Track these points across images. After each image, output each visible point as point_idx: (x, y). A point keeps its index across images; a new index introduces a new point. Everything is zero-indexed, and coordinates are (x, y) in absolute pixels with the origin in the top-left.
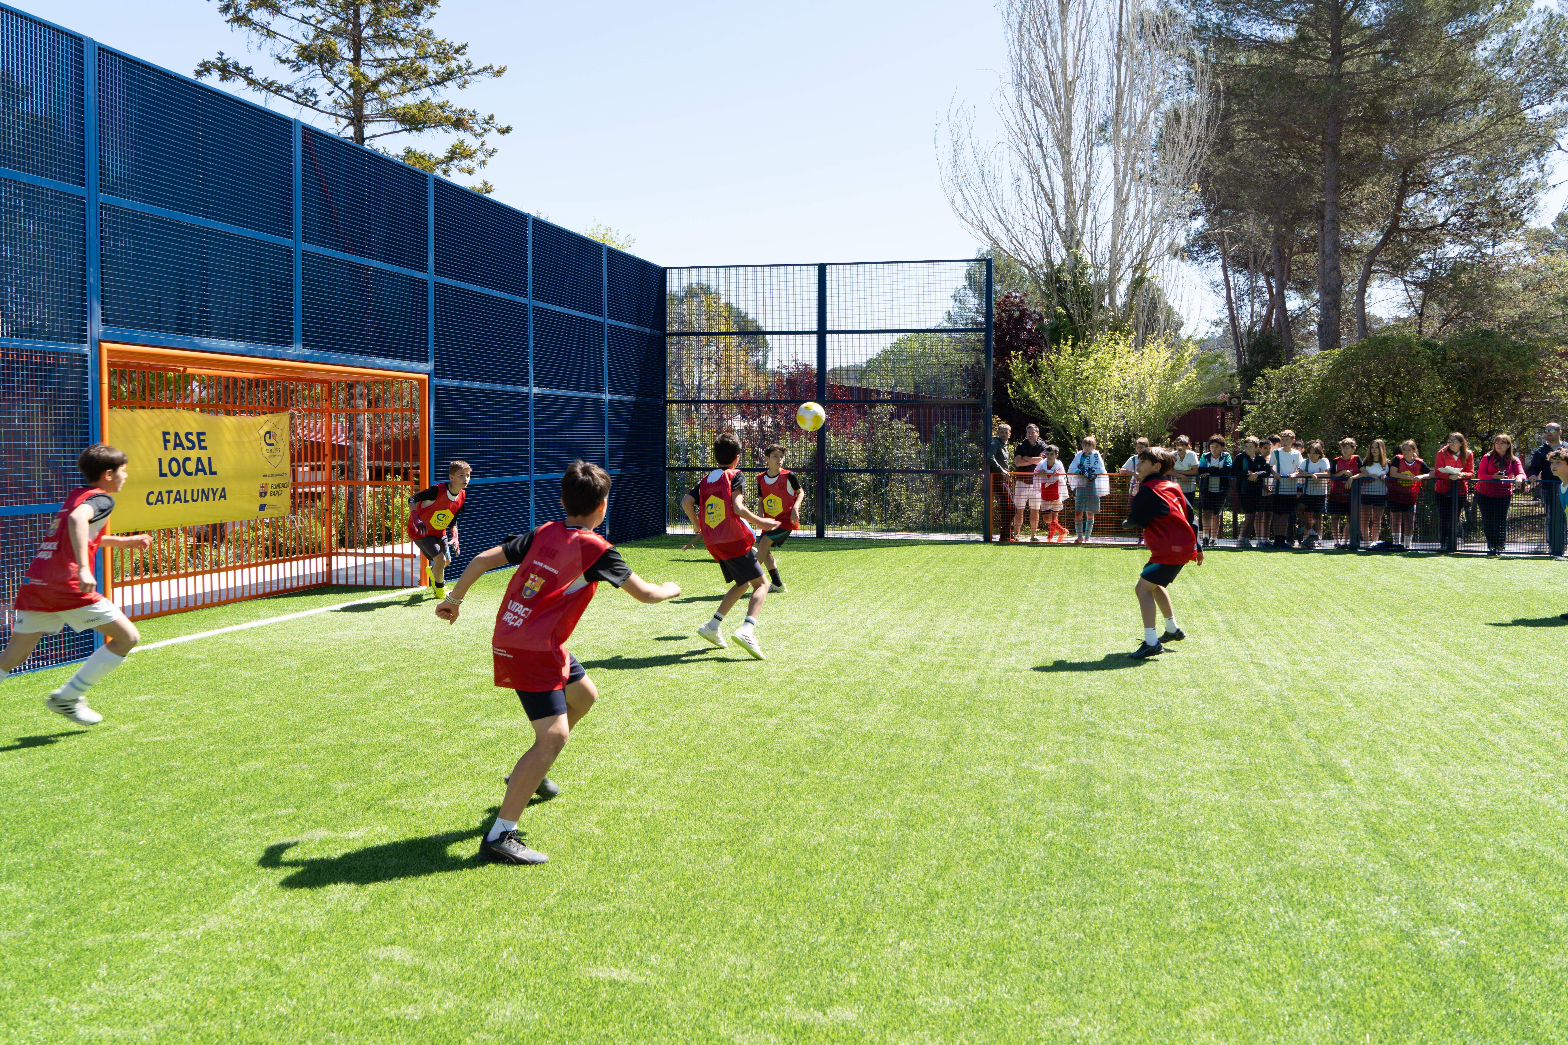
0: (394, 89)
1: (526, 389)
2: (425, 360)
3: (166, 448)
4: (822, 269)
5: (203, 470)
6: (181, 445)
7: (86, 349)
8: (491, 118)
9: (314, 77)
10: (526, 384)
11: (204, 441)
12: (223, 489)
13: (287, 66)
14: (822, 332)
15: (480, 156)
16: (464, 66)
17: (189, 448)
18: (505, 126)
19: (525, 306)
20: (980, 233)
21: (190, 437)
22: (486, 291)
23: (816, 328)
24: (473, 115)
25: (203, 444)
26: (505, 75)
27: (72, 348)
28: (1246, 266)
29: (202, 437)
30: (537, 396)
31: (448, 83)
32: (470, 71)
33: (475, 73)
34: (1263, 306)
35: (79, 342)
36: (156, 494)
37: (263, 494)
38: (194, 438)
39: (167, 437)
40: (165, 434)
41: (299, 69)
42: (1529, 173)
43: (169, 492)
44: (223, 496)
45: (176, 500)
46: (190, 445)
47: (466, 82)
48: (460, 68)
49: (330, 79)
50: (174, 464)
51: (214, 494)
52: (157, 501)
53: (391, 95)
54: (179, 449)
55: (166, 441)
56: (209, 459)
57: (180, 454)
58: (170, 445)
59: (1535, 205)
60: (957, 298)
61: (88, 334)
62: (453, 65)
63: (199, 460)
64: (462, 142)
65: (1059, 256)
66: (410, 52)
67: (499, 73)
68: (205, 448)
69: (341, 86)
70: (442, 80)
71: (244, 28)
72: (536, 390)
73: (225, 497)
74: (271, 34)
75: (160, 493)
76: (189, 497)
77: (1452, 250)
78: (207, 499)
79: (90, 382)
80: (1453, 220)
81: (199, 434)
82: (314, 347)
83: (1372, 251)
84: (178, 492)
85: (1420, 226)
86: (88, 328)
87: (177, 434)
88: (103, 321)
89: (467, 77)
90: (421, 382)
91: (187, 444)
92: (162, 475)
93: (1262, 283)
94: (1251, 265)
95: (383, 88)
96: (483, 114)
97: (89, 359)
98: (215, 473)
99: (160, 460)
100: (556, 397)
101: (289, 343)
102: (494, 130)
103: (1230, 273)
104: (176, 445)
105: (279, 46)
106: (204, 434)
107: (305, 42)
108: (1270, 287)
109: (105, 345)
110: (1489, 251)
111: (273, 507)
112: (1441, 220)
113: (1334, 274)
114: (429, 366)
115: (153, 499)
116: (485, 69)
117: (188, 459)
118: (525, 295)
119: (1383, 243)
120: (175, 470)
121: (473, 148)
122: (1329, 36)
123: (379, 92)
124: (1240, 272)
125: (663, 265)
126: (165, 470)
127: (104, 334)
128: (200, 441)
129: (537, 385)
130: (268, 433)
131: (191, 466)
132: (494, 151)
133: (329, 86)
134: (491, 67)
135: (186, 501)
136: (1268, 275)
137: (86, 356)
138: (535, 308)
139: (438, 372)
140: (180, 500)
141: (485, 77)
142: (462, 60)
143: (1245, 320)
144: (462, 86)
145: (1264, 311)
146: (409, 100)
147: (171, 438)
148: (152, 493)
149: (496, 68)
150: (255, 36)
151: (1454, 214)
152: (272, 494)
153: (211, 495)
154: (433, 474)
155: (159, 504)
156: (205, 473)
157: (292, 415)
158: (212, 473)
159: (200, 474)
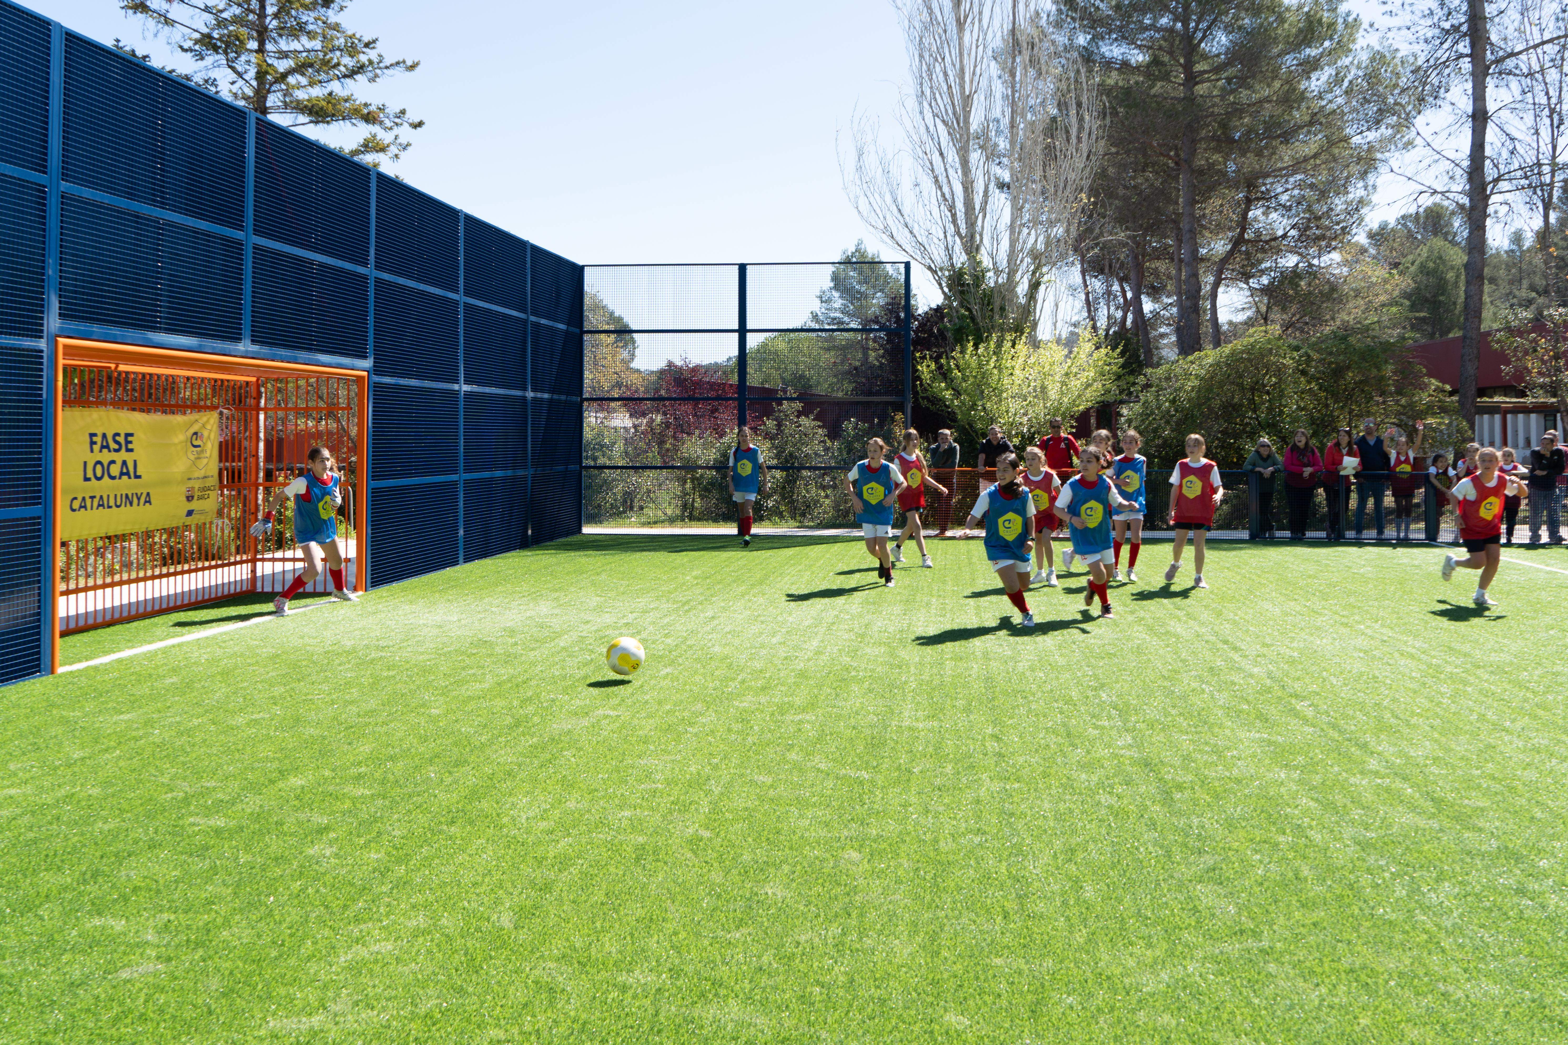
0: (304, 81)
1: (456, 387)
2: (365, 357)
3: (92, 451)
4: (742, 268)
5: (128, 474)
6: (107, 447)
7: (42, 344)
8: (403, 112)
9: (219, 66)
10: (457, 381)
11: (131, 442)
12: (148, 494)
13: (189, 54)
14: (742, 331)
15: (393, 150)
16: (376, 60)
17: (116, 451)
18: (417, 120)
19: (456, 303)
20: (884, 236)
21: (117, 438)
22: (422, 287)
23: (737, 327)
24: (382, 109)
25: (130, 446)
26: (418, 69)
27: (28, 343)
28: (1102, 271)
29: (130, 439)
30: (468, 395)
31: (358, 77)
32: (381, 65)
33: (387, 68)
34: (1117, 309)
35: (36, 337)
36: (80, 499)
37: (190, 498)
38: (121, 439)
39: (95, 439)
40: (92, 435)
41: (202, 59)
42: (1356, 191)
43: (92, 498)
44: (148, 501)
45: (99, 505)
46: (116, 447)
47: (376, 76)
48: (371, 62)
49: (233, 69)
50: (99, 467)
51: (139, 499)
52: (81, 507)
53: (299, 86)
54: (105, 451)
55: (93, 443)
56: (135, 461)
57: (106, 457)
58: (96, 448)
59: (1362, 220)
60: (824, 299)
61: (45, 328)
62: (363, 58)
63: (124, 463)
64: (374, 136)
65: (960, 258)
66: (317, 44)
67: (412, 67)
68: (131, 450)
69: (246, 77)
70: (352, 74)
71: (139, 15)
72: (466, 388)
73: (149, 502)
74: (168, 22)
75: (84, 499)
76: (112, 502)
77: (1290, 261)
78: (131, 504)
79: (44, 380)
80: (1293, 233)
81: (128, 435)
82: (262, 343)
83: (1221, 260)
84: (101, 497)
85: (1263, 238)
86: (45, 322)
87: (104, 436)
88: (60, 315)
89: (378, 71)
90: (359, 379)
91: (113, 446)
92: (87, 479)
93: (1116, 287)
94: (1107, 271)
95: (291, 80)
96: (393, 108)
97: (45, 355)
98: (139, 477)
99: (85, 463)
100: (484, 395)
101: (237, 339)
102: (405, 124)
103: (1087, 278)
104: (103, 447)
105: (177, 34)
106: (132, 435)
107: (205, 30)
108: (1124, 293)
109: (62, 341)
110: (1315, 262)
111: (202, 512)
112: (1280, 233)
113: (1193, 280)
114: (368, 363)
115: (76, 505)
116: (398, 63)
117: (113, 462)
118: (457, 291)
119: (1231, 254)
120: (99, 473)
121: (386, 142)
122: (1182, 61)
123: (288, 84)
124: (1096, 277)
125: (580, 263)
126: (90, 474)
127: (61, 329)
128: (128, 442)
129: (467, 382)
130: (196, 433)
131: (115, 470)
132: (409, 145)
133: (233, 76)
134: (404, 62)
135: (110, 507)
136: (1121, 280)
137: (42, 351)
138: (466, 305)
139: (377, 370)
141: (398, 71)
142: (373, 55)
143: (1102, 323)
144: (372, 80)
145: (1119, 314)
146: (317, 92)
147: (98, 439)
148: (75, 498)
149: (409, 63)
150: (151, 23)
151: (1293, 227)
152: (199, 498)
153: (135, 501)
154: (370, 474)
155: (83, 510)
156: (130, 478)
157: (221, 413)
158: (138, 477)
159: (125, 478)
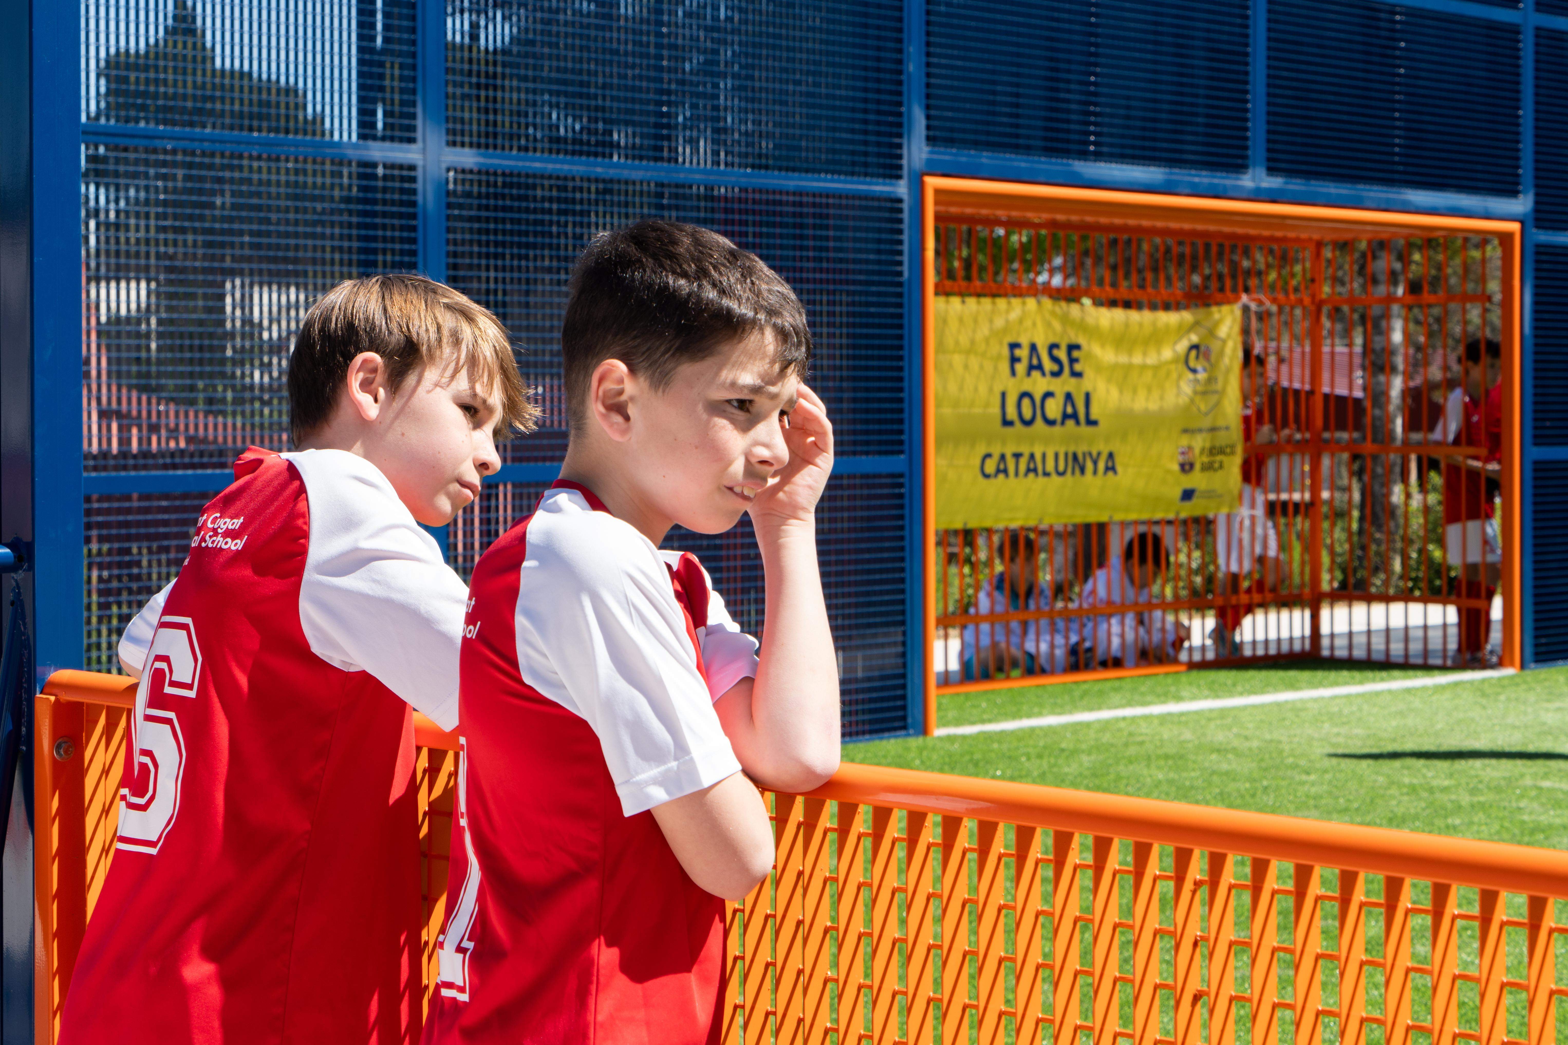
3: (1013, 373)
5: (1075, 416)
6: (1040, 367)
11: (1080, 360)
12: (1111, 456)
17: (1055, 374)
21: (1056, 352)
25: (1078, 367)
29: (1075, 354)
35: (890, 176)
36: (996, 457)
37: (1186, 467)
38: (1062, 354)
39: (1018, 352)
40: (1014, 346)
43: (1017, 456)
44: (1111, 468)
45: (1029, 470)
46: (1055, 368)
50: (1026, 402)
51: (1095, 463)
52: (998, 471)
54: (1036, 374)
55: (1014, 360)
56: (1088, 397)
57: (1037, 384)
58: (1021, 368)
61: (905, 162)
63: (1069, 397)
68: (1080, 375)
73: (1114, 469)
75: (1003, 457)
76: (1050, 466)
78: (1083, 470)
79: (905, 247)
81: (1072, 347)
82: (1289, 172)
84: (1032, 456)
86: (905, 151)
87: (1033, 348)
88: (928, 138)
90: (1500, 237)
91: (1048, 365)
92: (1007, 423)
97: (905, 205)
98: (1095, 423)
99: (1003, 395)
101: (1240, 166)
104: (1031, 368)
106: (1077, 347)
109: (931, 181)
114: (1525, 202)
115: (990, 467)
117: (1051, 394)
120: (1027, 413)
126: (1012, 414)
127: (930, 162)
128: (1073, 361)
130: (1195, 347)
131: (1054, 409)
135: (1046, 474)
137: (900, 200)
139: (1541, 216)
140: (1035, 470)
147: (1023, 353)
148: (988, 456)
152: (1203, 468)
153: (1089, 466)
154: (1529, 432)
155: (1001, 476)
156: (1078, 423)
157: (1246, 309)
158: (1091, 423)
159: (1070, 423)
